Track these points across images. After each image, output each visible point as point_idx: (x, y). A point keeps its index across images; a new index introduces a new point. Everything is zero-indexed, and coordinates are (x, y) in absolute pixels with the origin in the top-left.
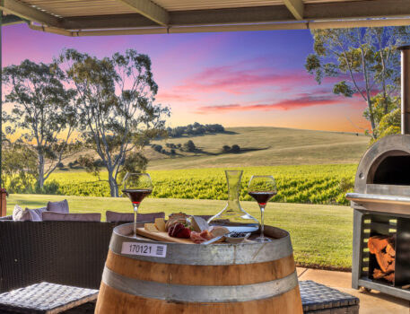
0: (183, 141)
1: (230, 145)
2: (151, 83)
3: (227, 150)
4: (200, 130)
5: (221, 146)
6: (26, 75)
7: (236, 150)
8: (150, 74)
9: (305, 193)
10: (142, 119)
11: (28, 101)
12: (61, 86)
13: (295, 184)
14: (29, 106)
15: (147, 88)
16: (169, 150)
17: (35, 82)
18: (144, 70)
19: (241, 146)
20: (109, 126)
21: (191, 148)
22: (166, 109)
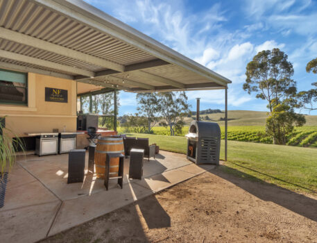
0: (204, 116)
3: (222, 119)
4: (211, 112)
5: (219, 118)
8: (185, 93)
10: (183, 109)
12: (156, 98)
14: (146, 105)
15: (184, 98)
20: (171, 111)
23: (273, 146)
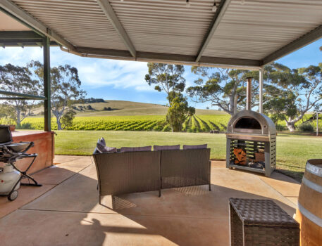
0: (86, 105)
1: (107, 107)
2: (77, 80)
3: (105, 109)
4: (94, 101)
5: (103, 108)
6: (9, 71)
7: (109, 109)
8: (77, 77)
9: (141, 126)
10: (72, 96)
11: (11, 84)
12: (29, 78)
13: (137, 123)
14: (11, 86)
15: (76, 82)
16: (79, 108)
17: (14, 75)
18: (74, 75)
19: (112, 108)
20: (56, 98)
21: (90, 108)
22: (85, 92)
23: (171, 134)
